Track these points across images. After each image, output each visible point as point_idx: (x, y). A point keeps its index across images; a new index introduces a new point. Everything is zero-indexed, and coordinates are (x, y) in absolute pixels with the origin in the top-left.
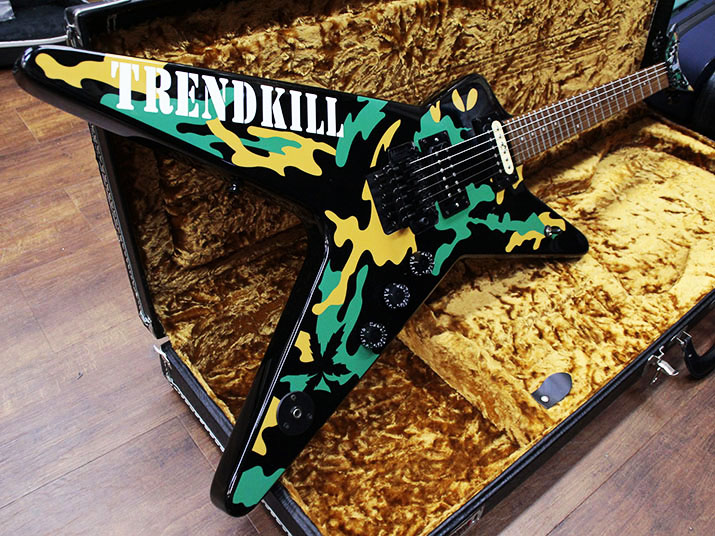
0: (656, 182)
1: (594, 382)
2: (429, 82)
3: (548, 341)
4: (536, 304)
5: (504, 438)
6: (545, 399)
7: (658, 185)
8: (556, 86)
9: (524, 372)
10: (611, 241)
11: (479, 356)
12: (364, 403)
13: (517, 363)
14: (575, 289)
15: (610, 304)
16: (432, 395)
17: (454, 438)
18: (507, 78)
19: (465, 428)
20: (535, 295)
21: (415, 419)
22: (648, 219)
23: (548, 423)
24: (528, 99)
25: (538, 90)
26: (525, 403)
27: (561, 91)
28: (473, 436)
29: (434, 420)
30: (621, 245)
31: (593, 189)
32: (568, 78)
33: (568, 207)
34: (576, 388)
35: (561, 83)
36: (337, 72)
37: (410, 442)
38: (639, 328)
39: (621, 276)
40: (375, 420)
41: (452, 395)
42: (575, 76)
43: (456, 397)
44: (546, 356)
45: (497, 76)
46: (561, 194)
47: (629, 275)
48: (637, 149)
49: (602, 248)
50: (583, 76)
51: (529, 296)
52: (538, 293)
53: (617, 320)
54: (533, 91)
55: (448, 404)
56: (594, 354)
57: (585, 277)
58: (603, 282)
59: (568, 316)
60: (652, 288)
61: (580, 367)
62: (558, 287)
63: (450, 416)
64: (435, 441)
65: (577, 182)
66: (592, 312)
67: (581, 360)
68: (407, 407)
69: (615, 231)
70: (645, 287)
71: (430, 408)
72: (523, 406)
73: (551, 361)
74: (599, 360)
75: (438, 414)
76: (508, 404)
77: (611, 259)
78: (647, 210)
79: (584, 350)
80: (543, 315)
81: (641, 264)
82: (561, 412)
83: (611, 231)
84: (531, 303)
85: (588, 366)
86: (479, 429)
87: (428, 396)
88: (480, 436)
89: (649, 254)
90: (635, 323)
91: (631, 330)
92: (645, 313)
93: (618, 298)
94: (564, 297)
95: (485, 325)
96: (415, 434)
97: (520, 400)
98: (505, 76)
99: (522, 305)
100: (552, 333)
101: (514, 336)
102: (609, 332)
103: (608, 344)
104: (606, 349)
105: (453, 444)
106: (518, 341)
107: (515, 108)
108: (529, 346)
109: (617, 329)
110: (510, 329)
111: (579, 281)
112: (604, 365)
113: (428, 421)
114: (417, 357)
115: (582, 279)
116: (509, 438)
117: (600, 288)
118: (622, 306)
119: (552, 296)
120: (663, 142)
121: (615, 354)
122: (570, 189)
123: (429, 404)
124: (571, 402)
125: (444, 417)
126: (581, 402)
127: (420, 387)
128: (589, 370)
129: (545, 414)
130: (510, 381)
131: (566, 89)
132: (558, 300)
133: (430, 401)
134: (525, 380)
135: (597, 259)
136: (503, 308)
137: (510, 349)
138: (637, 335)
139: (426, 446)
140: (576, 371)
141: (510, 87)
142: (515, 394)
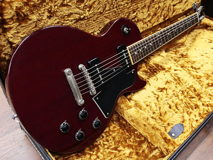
0: (209, 42)
1: (192, 127)
2: (124, 7)
3: (173, 109)
4: (168, 94)
5: (157, 150)
6: (173, 135)
7: (210, 43)
8: (172, 7)
9: (164, 123)
10: (194, 66)
11: (146, 118)
12: (101, 137)
13: (161, 120)
14: (182, 87)
15: (196, 93)
16: (128, 133)
17: (137, 151)
18: (154, 4)
19: (141, 147)
20: (167, 91)
21: (122, 144)
22: (207, 57)
23: (176, 146)
24: (162, 12)
25: (165, 9)
26: (166, 137)
27: (174, 8)
28: (145, 150)
29: (129, 144)
30: (198, 68)
31: (186, 46)
32: (177, 4)
33: (177, 53)
34: (185, 129)
35: (174, 5)
36: (86, 4)
37: (120, 153)
38: (208, 102)
39: (199, 80)
40: (106, 145)
41: (136, 133)
42: (179, 3)
43: (137, 133)
44: (173, 116)
45: (150, 4)
46: (174, 48)
47: (201, 79)
48: (201, 30)
49: (191, 69)
50: (182, 3)
51: (165, 91)
52: (168, 90)
53: (199, 99)
54: (163, 9)
55: (135, 136)
56: (191, 115)
57: (186, 82)
58: (193, 84)
59: (180, 99)
60: (210, 84)
61: (186, 120)
62: (176, 87)
63: (135, 142)
64: (130, 153)
65: (180, 43)
66: (189, 96)
67: (187, 117)
68: (118, 138)
69: (195, 62)
70: (208, 84)
71: (128, 138)
72: (165, 139)
73: (174, 118)
74: (194, 117)
75: (131, 141)
76: (159, 138)
77: (194, 73)
78: (206, 53)
79: (187, 112)
80: (171, 98)
81: (206, 75)
82: (180, 140)
83: (194, 62)
84: (166, 94)
85: (189, 120)
86: (147, 147)
87: (127, 133)
88: (148, 150)
89: (208, 71)
90: (206, 100)
91: (205, 104)
92: (209, 96)
93: (199, 90)
94: (178, 91)
95: (148, 104)
96: (122, 150)
97: (164, 137)
98: (153, 4)
99: (162, 95)
100: (175, 106)
101: (160, 108)
102: (197, 105)
103: (196, 110)
104: (196, 112)
105: (137, 154)
106: (162, 110)
107: (157, 16)
108: (166, 112)
109: (200, 103)
110: (158, 106)
111: (184, 84)
112: (195, 119)
113: (127, 144)
114: (122, 117)
115: (185, 83)
116: (159, 150)
117: (192, 86)
118: (201, 93)
119: (174, 91)
120: (211, 27)
121: (200, 114)
122: (177, 46)
123: (127, 137)
124: (184, 136)
125: (133, 142)
126: (188, 136)
127: (123, 130)
128: (190, 122)
129: (174, 142)
130: (159, 129)
131: (176, 8)
132: (176, 92)
133: (128, 136)
134: (165, 127)
135: (189, 74)
136: (155, 97)
137: (158, 114)
138: (207, 106)
139: (127, 155)
140: (185, 122)
141: (155, 8)
142: (162, 134)
